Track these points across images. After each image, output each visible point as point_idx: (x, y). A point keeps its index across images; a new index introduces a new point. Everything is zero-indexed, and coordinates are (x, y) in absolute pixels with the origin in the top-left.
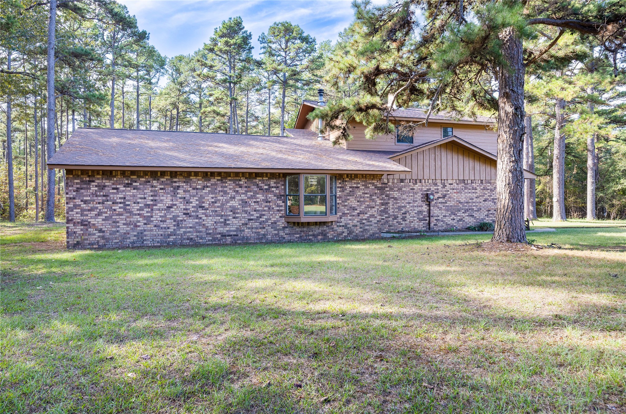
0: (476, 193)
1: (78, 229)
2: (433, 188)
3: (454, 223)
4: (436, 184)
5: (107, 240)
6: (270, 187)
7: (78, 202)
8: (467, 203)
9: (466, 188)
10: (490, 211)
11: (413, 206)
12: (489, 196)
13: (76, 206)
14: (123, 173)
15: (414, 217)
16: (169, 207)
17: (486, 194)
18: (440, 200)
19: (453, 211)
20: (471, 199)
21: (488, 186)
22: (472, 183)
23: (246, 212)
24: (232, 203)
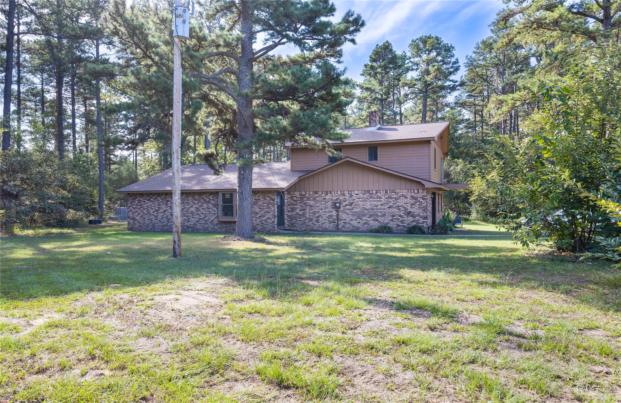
0: (381, 201)
1: (131, 221)
2: (341, 198)
3: (359, 225)
4: (344, 195)
5: (141, 227)
6: (210, 200)
7: (131, 208)
8: (372, 209)
9: (371, 197)
10: (394, 216)
11: (325, 212)
12: (393, 204)
13: (131, 210)
14: (147, 194)
15: (325, 220)
16: (165, 211)
17: (391, 202)
18: (348, 207)
19: (359, 216)
20: (376, 206)
21: (393, 195)
22: (376, 193)
23: (198, 214)
24: (192, 209)
